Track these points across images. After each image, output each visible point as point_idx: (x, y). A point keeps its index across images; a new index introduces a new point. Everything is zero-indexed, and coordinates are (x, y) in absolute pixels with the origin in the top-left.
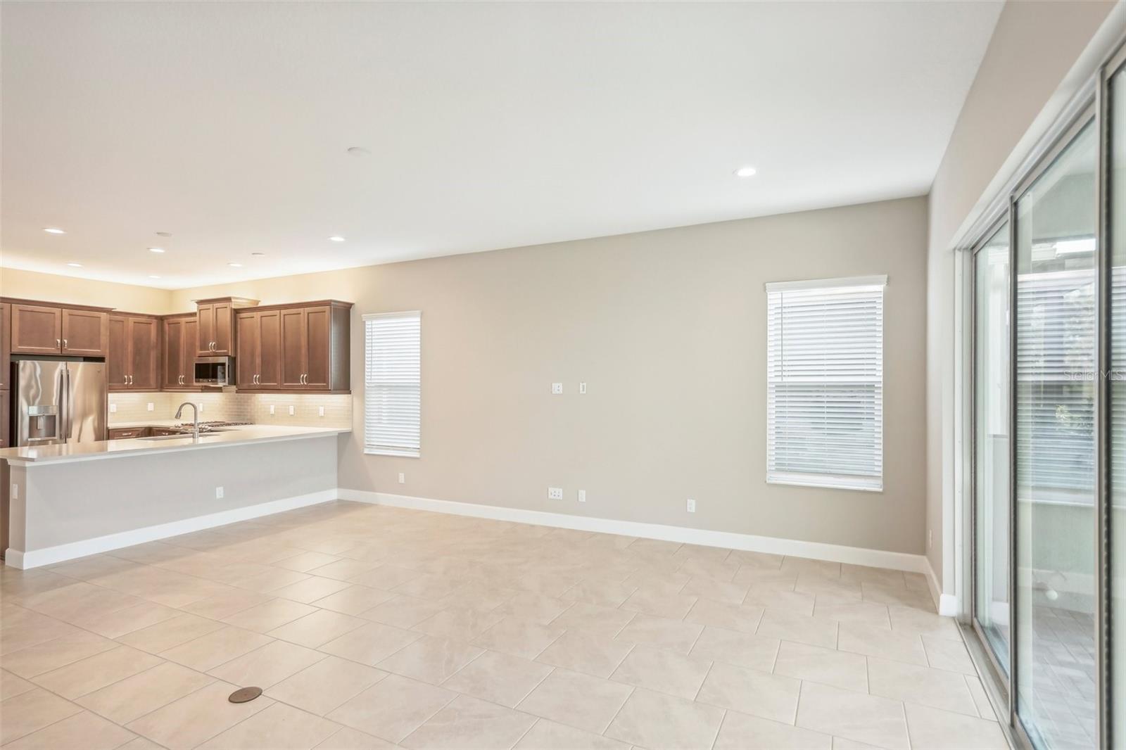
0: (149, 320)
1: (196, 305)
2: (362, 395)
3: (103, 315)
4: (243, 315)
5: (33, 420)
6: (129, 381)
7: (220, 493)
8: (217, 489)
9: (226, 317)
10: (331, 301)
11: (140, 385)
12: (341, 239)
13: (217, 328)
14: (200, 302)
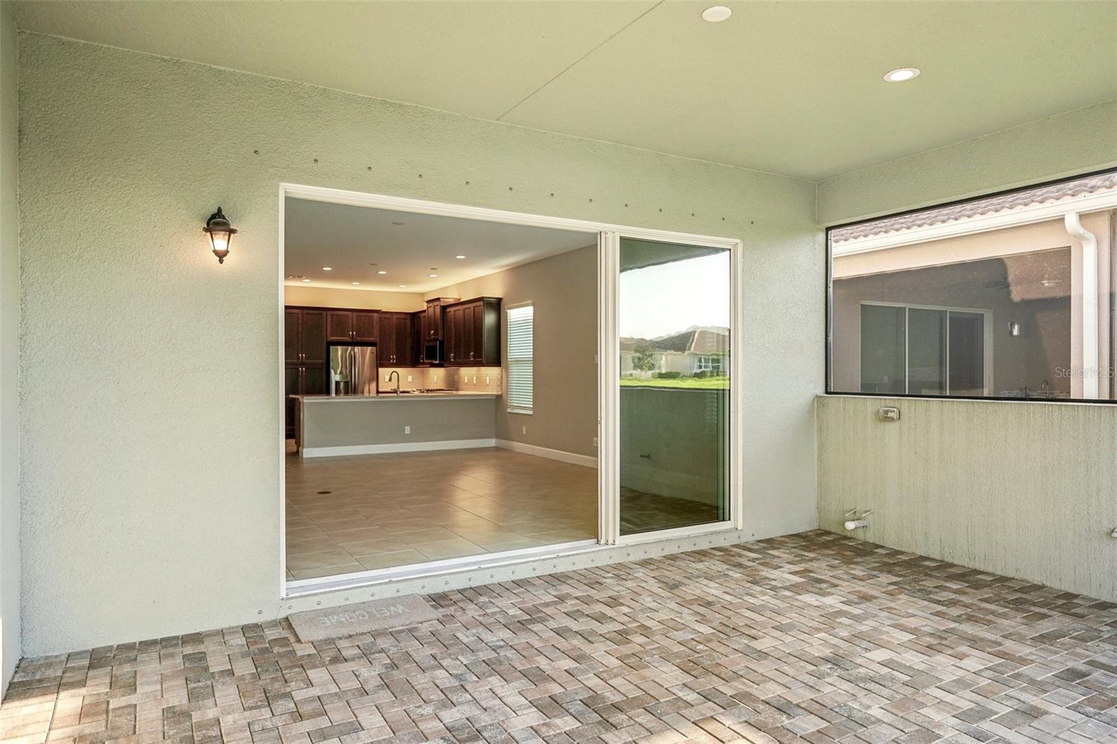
0: (406, 316)
1: (426, 304)
2: (507, 368)
3: (375, 314)
4: (448, 310)
5: (337, 383)
6: (393, 360)
7: (408, 430)
8: (406, 428)
9: (438, 310)
10: (483, 297)
11: (400, 363)
12: (463, 257)
13: (434, 318)
14: (429, 302)
